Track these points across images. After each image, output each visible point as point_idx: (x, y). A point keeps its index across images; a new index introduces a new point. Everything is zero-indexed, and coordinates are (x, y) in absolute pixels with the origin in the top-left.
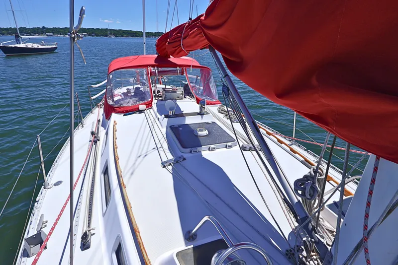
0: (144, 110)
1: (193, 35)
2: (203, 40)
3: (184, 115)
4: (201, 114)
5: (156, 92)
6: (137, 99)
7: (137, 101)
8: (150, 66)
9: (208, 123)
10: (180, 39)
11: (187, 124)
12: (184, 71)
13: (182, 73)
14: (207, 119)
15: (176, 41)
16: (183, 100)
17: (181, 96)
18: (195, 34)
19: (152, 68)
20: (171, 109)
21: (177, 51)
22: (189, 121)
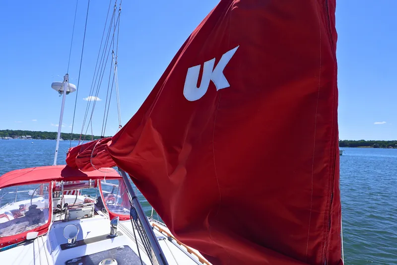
0: (34, 239)
1: (100, 156)
2: (110, 162)
3: (85, 242)
4: (111, 236)
5: (63, 205)
6: (27, 223)
7: (26, 226)
8: (54, 180)
9: (119, 249)
10: (90, 154)
11: (87, 256)
12: (98, 183)
13: (95, 186)
14: (117, 243)
15: (86, 157)
16: (93, 218)
17: (91, 213)
18: (102, 155)
19: (56, 182)
20: (71, 236)
21: (86, 166)
22: (90, 250)
